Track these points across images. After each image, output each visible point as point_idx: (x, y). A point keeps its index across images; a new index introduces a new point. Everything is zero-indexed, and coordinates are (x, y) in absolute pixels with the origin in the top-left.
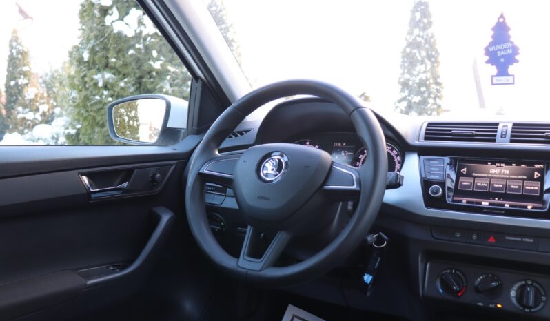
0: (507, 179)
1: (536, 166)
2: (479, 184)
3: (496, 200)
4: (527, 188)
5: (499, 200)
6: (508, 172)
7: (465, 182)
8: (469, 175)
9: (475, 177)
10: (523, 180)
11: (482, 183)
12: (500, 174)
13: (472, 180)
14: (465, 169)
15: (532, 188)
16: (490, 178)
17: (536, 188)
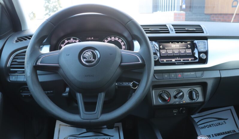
0: (179, 49)
1: (188, 42)
2: (169, 52)
3: (177, 59)
4: (187, 52)
5: (178, 58)
6: (178, 46)
7: (163, 52)
8: (164, 49)
9: (166, 49)
10: (185, 49)
11: (170, 52)
12: (176, 47)
13: (165, 51)
14: (161, 46)
15: (189, 52)
16: (173, 49)
17: (190, 52)
